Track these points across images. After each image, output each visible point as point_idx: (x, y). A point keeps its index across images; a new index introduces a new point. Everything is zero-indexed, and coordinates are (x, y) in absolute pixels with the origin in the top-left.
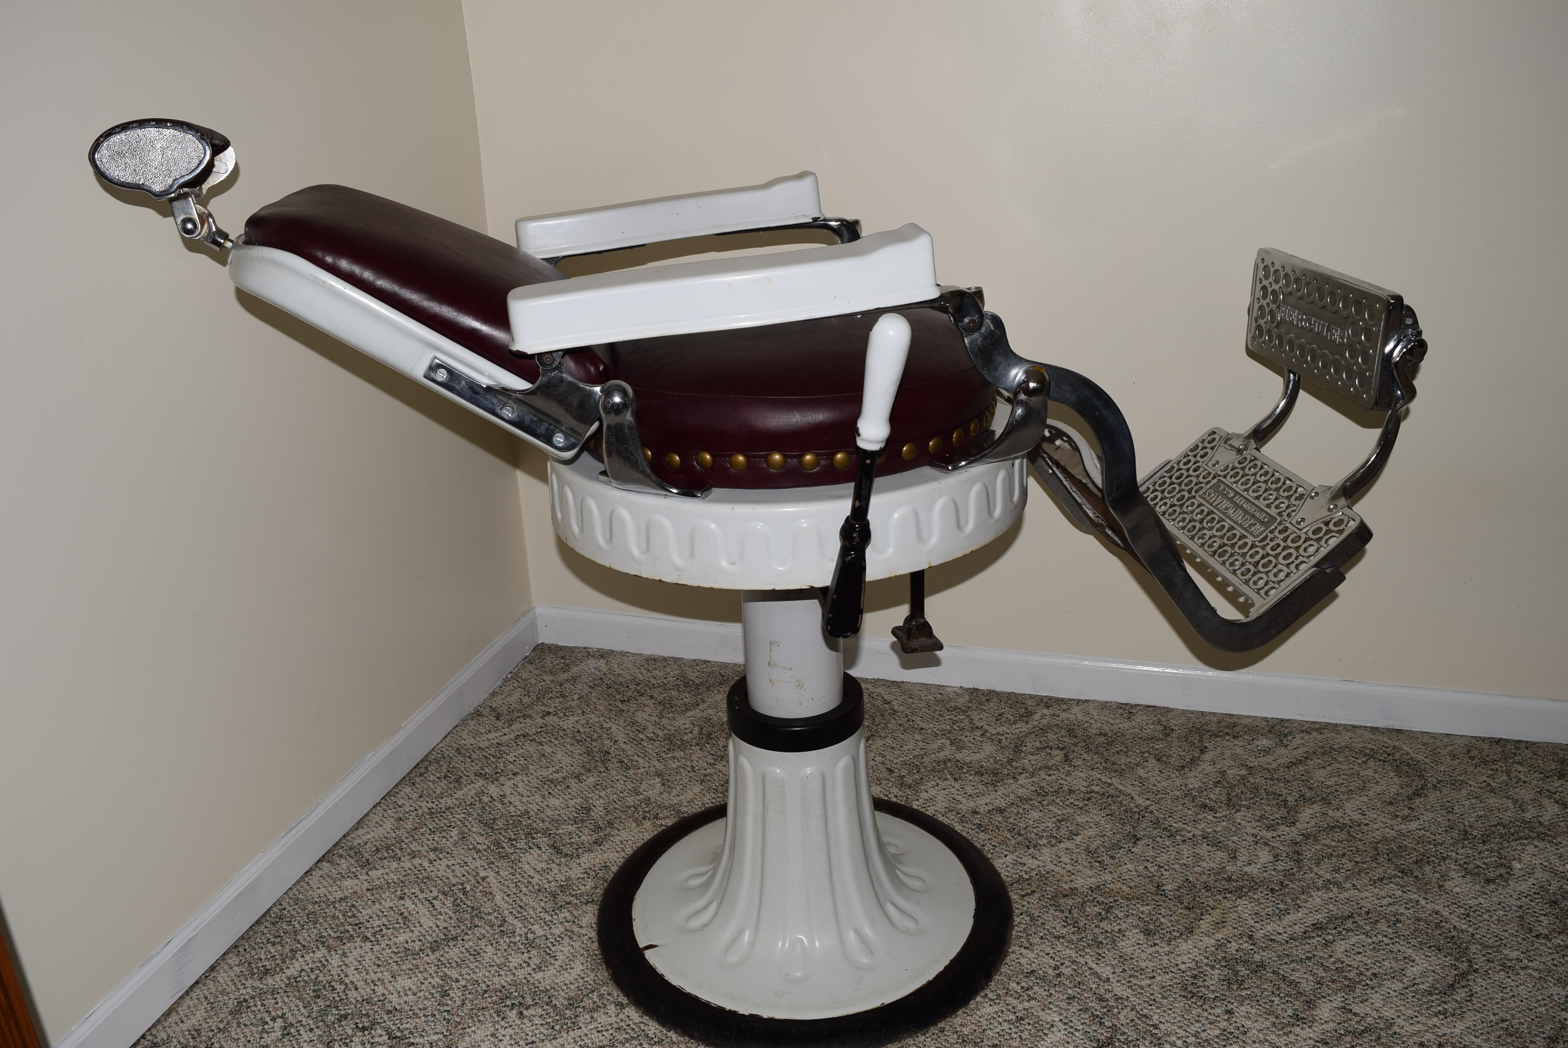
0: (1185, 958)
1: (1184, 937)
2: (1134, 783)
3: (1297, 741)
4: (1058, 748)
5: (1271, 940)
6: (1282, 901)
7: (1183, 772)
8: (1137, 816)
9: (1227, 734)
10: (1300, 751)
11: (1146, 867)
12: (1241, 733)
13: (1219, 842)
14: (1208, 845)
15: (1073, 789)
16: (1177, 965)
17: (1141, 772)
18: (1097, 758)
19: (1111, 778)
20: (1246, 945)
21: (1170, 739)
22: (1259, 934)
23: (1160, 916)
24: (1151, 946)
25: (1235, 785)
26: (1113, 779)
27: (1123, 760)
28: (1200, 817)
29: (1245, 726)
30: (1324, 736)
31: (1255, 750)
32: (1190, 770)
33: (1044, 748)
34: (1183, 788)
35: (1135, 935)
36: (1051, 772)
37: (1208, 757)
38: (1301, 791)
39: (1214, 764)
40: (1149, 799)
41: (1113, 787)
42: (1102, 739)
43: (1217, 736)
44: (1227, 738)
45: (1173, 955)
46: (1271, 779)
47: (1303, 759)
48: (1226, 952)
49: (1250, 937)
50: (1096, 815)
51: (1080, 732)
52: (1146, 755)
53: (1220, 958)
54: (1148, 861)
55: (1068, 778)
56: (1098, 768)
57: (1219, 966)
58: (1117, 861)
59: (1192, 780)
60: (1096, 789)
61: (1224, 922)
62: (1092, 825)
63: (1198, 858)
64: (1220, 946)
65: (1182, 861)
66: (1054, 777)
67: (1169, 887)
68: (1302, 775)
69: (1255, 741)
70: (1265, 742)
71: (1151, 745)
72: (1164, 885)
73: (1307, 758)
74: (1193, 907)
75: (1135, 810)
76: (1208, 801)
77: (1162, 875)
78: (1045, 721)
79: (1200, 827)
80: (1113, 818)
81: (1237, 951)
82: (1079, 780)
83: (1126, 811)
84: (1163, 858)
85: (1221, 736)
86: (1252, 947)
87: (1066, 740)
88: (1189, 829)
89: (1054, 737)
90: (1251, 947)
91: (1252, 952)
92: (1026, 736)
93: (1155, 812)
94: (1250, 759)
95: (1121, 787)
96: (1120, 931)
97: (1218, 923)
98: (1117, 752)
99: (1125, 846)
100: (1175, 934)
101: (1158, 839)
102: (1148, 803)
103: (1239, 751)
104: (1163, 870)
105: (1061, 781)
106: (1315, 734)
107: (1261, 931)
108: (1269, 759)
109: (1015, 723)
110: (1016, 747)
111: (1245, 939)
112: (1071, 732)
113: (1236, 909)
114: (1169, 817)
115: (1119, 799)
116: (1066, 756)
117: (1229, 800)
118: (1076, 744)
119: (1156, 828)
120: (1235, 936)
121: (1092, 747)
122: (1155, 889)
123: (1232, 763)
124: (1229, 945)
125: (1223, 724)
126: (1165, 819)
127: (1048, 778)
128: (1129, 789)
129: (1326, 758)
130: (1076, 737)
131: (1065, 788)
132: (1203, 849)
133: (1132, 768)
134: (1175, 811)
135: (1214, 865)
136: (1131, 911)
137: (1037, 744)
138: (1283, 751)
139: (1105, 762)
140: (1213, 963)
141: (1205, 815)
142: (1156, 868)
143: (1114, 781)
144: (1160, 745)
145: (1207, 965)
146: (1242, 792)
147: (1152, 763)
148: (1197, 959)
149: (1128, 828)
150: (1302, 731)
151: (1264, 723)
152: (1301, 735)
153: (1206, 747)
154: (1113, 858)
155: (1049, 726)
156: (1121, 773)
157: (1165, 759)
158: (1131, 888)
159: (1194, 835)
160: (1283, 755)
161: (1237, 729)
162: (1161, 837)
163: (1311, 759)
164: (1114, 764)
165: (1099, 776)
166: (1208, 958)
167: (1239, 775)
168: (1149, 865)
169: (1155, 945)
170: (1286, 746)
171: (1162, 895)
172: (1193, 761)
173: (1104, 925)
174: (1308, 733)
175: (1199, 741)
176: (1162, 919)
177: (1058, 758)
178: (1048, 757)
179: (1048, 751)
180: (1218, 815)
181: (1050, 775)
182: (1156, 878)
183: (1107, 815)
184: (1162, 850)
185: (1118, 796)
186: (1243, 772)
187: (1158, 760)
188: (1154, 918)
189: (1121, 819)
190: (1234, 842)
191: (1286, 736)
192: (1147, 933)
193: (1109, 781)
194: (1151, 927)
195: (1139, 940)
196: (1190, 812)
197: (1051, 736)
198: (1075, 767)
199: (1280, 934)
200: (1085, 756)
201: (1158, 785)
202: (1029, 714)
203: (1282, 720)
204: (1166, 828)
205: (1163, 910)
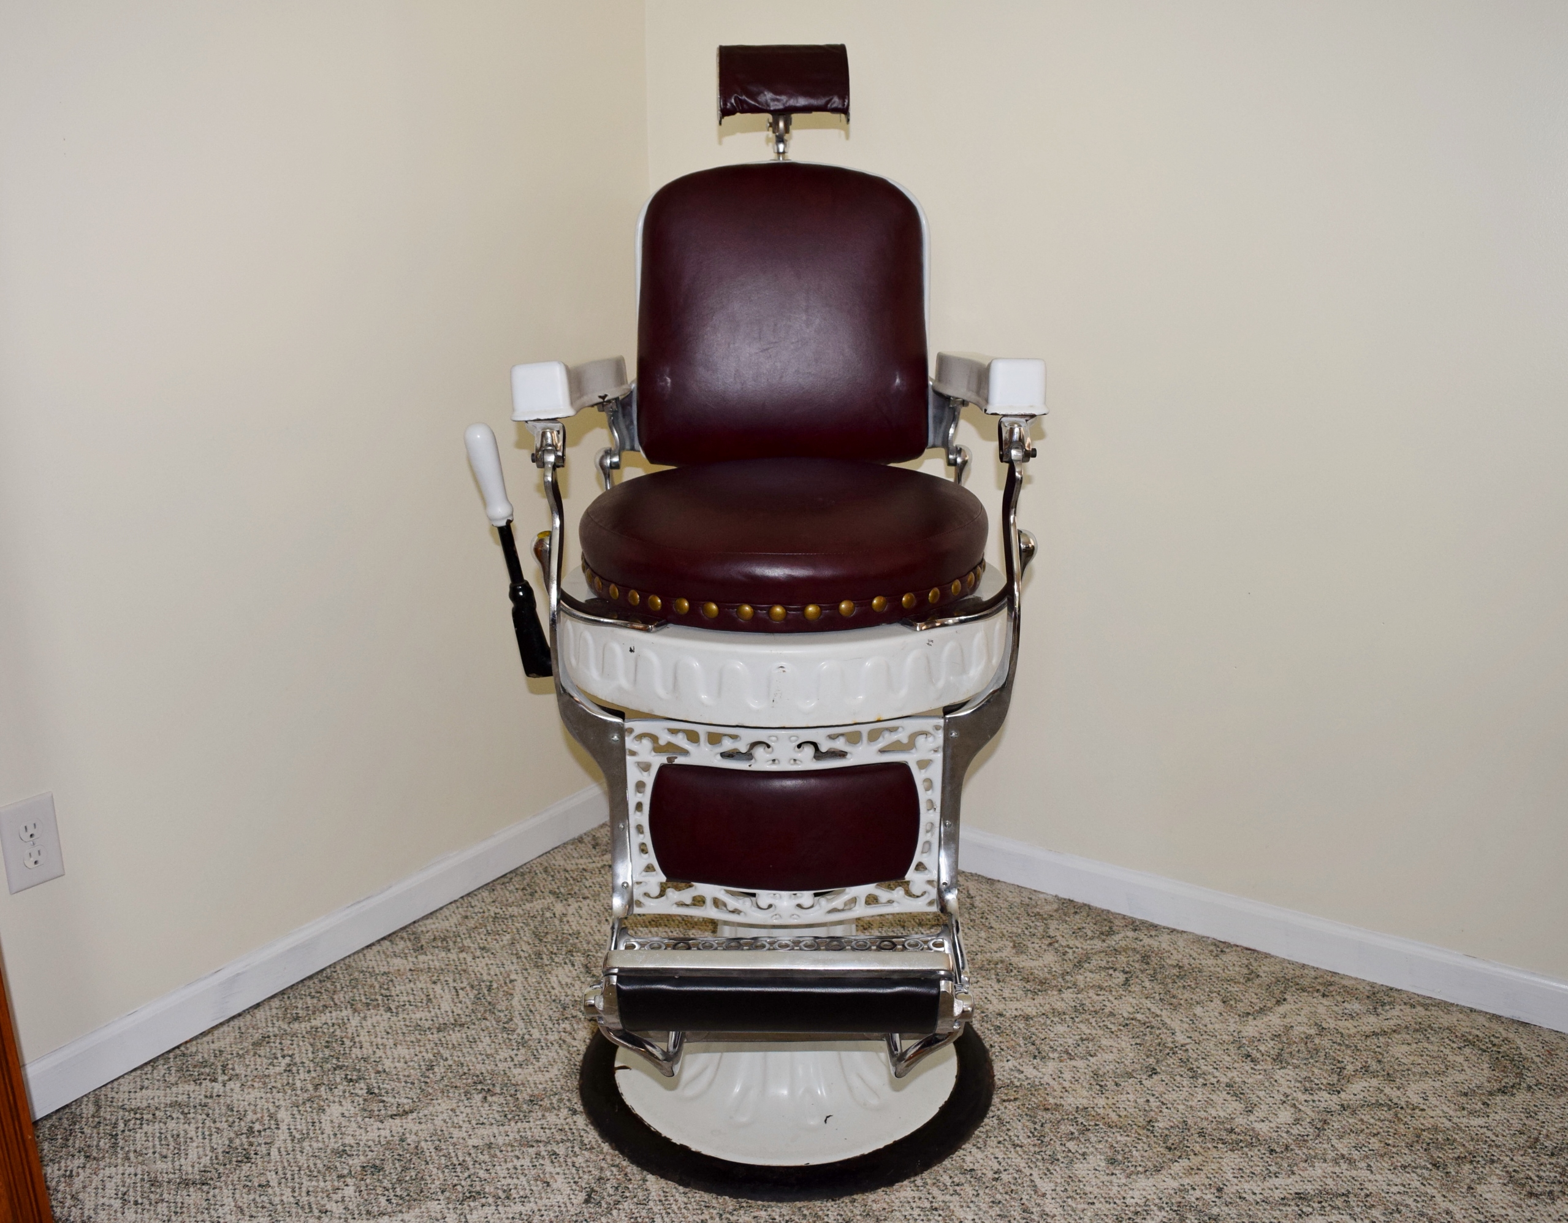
0: (1138, 1192)
1: (1148, 1173)
2: (1185, 1019)
3: (1395, 1012)
4: (1123, 971)
5: (1240, 1197)
6: (1276, 1164)
7: (1245, 1019)
8: (1168, 1051)
9: (1318, 991)
10: (1392, 1022)
11: (1148, 1101)
12: (1334, 993)
13: (1241, 1093)
14: (1228, 1093)
15: (1115, 1013)
16: (1124, 1198)
17: (1198, 1010)
18: (1157, 988)
19: (1161, 1010)
20: (1209, 1196)
21: (1250, 984)
22: (1230, 1190)
23: (1134, 1149)
24: (1108, 1174)
25: (1295, 1042)
26: (1164, 1011)
27: (1187, 995)
28: (1236, 1065)
29: (1344, 986)
30: (1429, 1013)
31: (1340, 1012)
32: (1255, 1019)
33: (1108, 969)
34: (1235, 1034)
35: (1097, 1160)
36: (1101, 993)
37: (1281, 1009)
38: (1366, 1062)
39: (1285, 1017)
40: (1191, 1037)
41: (1159, 1019)
42: (1175, 971)
43: (1304, 990)
44: (1316, 994)
45: (1126, 1188)
46: (1340, 1044)
47: (1389, 1031)
48: (1184, 1198)
49: (1220, 1190)
50: (1125, 1042)
51: (1154, 960)
52: (1215, 995)
53: (1173, 1201)
54: (1153, 1095)
55: (1116, 1002)
56: (1154, 998)
57: (1168, 1209)
58: (1120, 1089)
59: (1250, 1029)
60: (1139, 1016)
61: (1198, 1169)
62: (1115, 1050)
63: (1210, 1102)
64: (1181, 1191)
65: (1190, 1103)
66: (1102, 998)
67: (1161, 1125)
68: (1378, 1047)
69: (1345, 1004)
70: (1356, 1006)
71: (1225, 986)
72: (1157, 1121)
73: (1394, 1031)
74: (1175, 1148)
75: (1171, 1045)
76: (1255, 1051)
77: (1161, 1111)
78: (1123, 943)
79: (1230, 1074)
80: (1141, 1048)
81: (1197, 1199)
82: (1125, 1007)
83: (1159, 1044)
84: (1169, 1097)
85: (1308, 992)
86: (1216, 1200)
87: (1137, 965)
88: (1217, 1074)
89: (1126, 960)
90: (1214, 1199)
91: (1213, 1204)
92: (1095, 954)
93: (1191, 1051)
94: (1329, 1020)
95: (1168, 1021)
96: (1084, 1154)
97: (1192, 1169)
98: (1184, 987)
99: (1138, 1077)
100: (1140, 1169)
101: (1178, 1078)
102: (1189, 1040)
103: (1321, 1010)
104: (1164, 1107)
105: (1106, 1003)
106: (1419, 1008)
107: (1235, 1187)
108: (1349, 1024)
109: (1092, 938)
110: (1079, 962)
111: (1213, 1190)
112: (1145, 959)
113: (1220, 1160)
114: (1203, 1058)
115: (1158, 1032)
116: (1127, 980)
117: (1279, 1055)
118: (1142, 971)
119: (1181, 1066)
120: (1203, 1185)
121: (1159, 976)
122: (1145, 1123)
123: (1306, 1020)
124: (1191, 1192)
125: (1320, 980)
126: (1197, 1060)
127: (1095, 997)
128: (1175, 1025)
129: (1418, 1036)
130: (1148, 963)
131: (1107, 1010)
132: (1219, 1097)
133: (1190, 1004)
134: (1212, 1055)
135: (1222, 1114)
136: (1106, 1138)
137: (1103, 964)
138: (1372, 1019)
139: (1165, 993)
140: (1164, 1205)
141: (1244, 1064)
142: (1159, 1103)
143: (1164, 1013)
144: (1234, 989)
145: (1156, 1205)
146: (1299, 1051)
147: (1217, 1002)
148: (1149, 1197)
149: (1151, 1060)
150: (1405, 1004)
151: (1368, 988)
152: (1403, 1007)
153: (1285, 1000)
154: (1117, 1084)
155: (1125, 949)
156: (1175, 1008)
157: (1232, 1002)
158: (1120, 1116)
159: (1218, 1082)
160: (1371, 1022)
161: (1331, 988)
162: (1181, 1076)
163: (1399, 1033)
164: (1174, 997)
165: (1149, 1005)
166: (1161, 1199)
167: (1305, 1033)
168: (1152, 1099)
169: (1113, 1174)
170: (1378, 1015)
171: (1148, 1130)
172: (1262, 1011)
173: (1071, 1145)
174: (1413, 1006)
175: (1282, 992)
176: (1134, 1152)
177: (1116, 981)
178: (1107, 978)
179: (1111, 972)
180: (1258, 1067)
181: (1098, 995)
182: (1152, 1113)
183: (1137, 1044)
184: (1175, 1088)
185: (1159, 1028)
186: (1312, 1032)
187: (1224, 1002)
188: (1127, 1150)
189: (1149, 1050)
190: (1258, 1097)
191: (1383, 1005)
192: (1112, 1161)
193: (1159, 1012)
194: (1120, 1157)
195: (1099, 1166)
196: (1228, 1059)
197: (1122, 958)
198: (1130, 992)
199: (1255, 1194)
200: (1147, 984)
201: (1209, 1026)
202: (1111, 932)
203: (1391, 989)
204: (1192, 1069)
205: (1142, 1144)
